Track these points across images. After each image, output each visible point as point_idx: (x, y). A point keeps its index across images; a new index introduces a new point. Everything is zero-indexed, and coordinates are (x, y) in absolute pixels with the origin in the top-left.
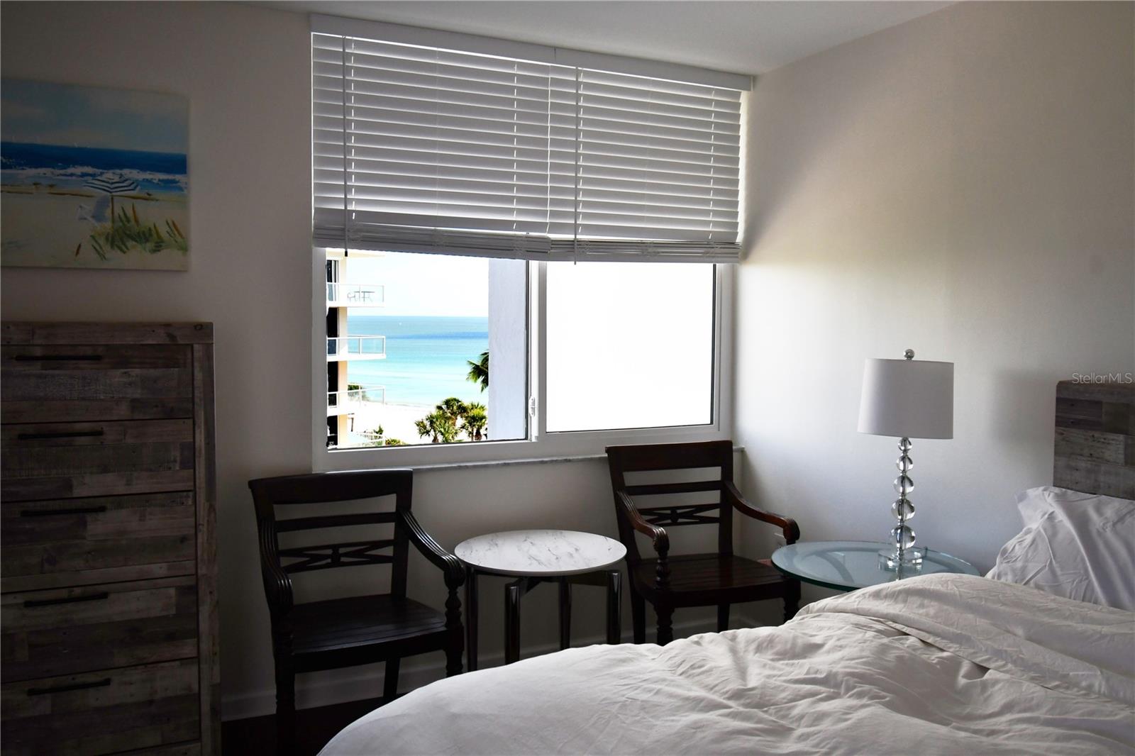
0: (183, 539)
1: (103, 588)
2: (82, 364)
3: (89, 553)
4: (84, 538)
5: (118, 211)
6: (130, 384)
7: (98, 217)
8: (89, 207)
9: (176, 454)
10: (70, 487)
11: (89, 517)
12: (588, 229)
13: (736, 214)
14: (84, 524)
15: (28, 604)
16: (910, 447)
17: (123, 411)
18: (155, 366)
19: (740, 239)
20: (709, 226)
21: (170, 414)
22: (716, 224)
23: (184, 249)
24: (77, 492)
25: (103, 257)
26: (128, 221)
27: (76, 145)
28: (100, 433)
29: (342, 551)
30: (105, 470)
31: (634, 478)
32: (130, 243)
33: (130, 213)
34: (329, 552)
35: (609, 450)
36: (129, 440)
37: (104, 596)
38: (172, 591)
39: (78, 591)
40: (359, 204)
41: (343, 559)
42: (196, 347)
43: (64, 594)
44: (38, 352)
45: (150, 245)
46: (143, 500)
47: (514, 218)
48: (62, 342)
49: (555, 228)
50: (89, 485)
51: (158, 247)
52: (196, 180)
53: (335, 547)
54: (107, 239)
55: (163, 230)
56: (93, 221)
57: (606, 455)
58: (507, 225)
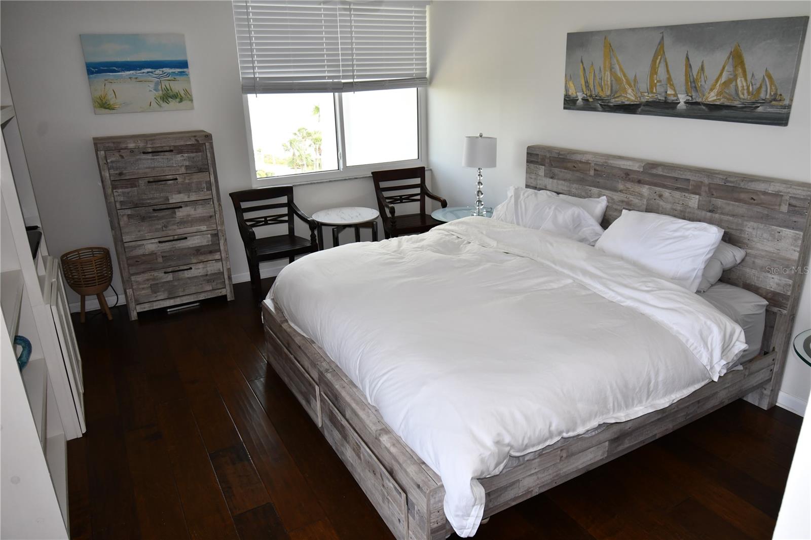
0: (211, 217)
1: (185, 236)
2: (166, 153)
3: (178, 223)
4: (176, 218)
5: (163, 86)
6: (184, 160)
7: (156, 90)
8: (152, 85)
9: (204, 185)
10: (168, 200)
11: (176, 210)
12: (359, 77)
13: (425, 64)
14: (175, 213)
15: (160, 242)
17: (183, 170)
18: (192, 152)
19: (428, 76)
20: (414, 71)
21: (200, 171)
22: (417, 69)
23: (191, 100)
24: (171, 201)
25: (160, 106)
26: (168, 90)
27: (143, 60)
28: (176, 179)
29: (268, 219)
30: (180, 193)
31: (383, 185)
32: (170, 100)
33: (168, 88)
34: (263, 219)
35: (372, 173)
36: (187, 181)
37: (186, 238)
38: (209, 236)
39: (176, 237)
40: (260, 74)
41: (269, 222)
42: (207, 144)
43: (171, 238)
44: (150, 150)
45: (178, 100)
46: (194, 203)
47: (326, 74)
48: (158, 145)
49: (345, 77)
50: (175, 198)
51: (181, 100)
52: (192, 70)
53: (265, 218)
54: (161, 98)
55: (182, 93)
56: (155, 92)
57: (372, 175)
58: (324, 78)
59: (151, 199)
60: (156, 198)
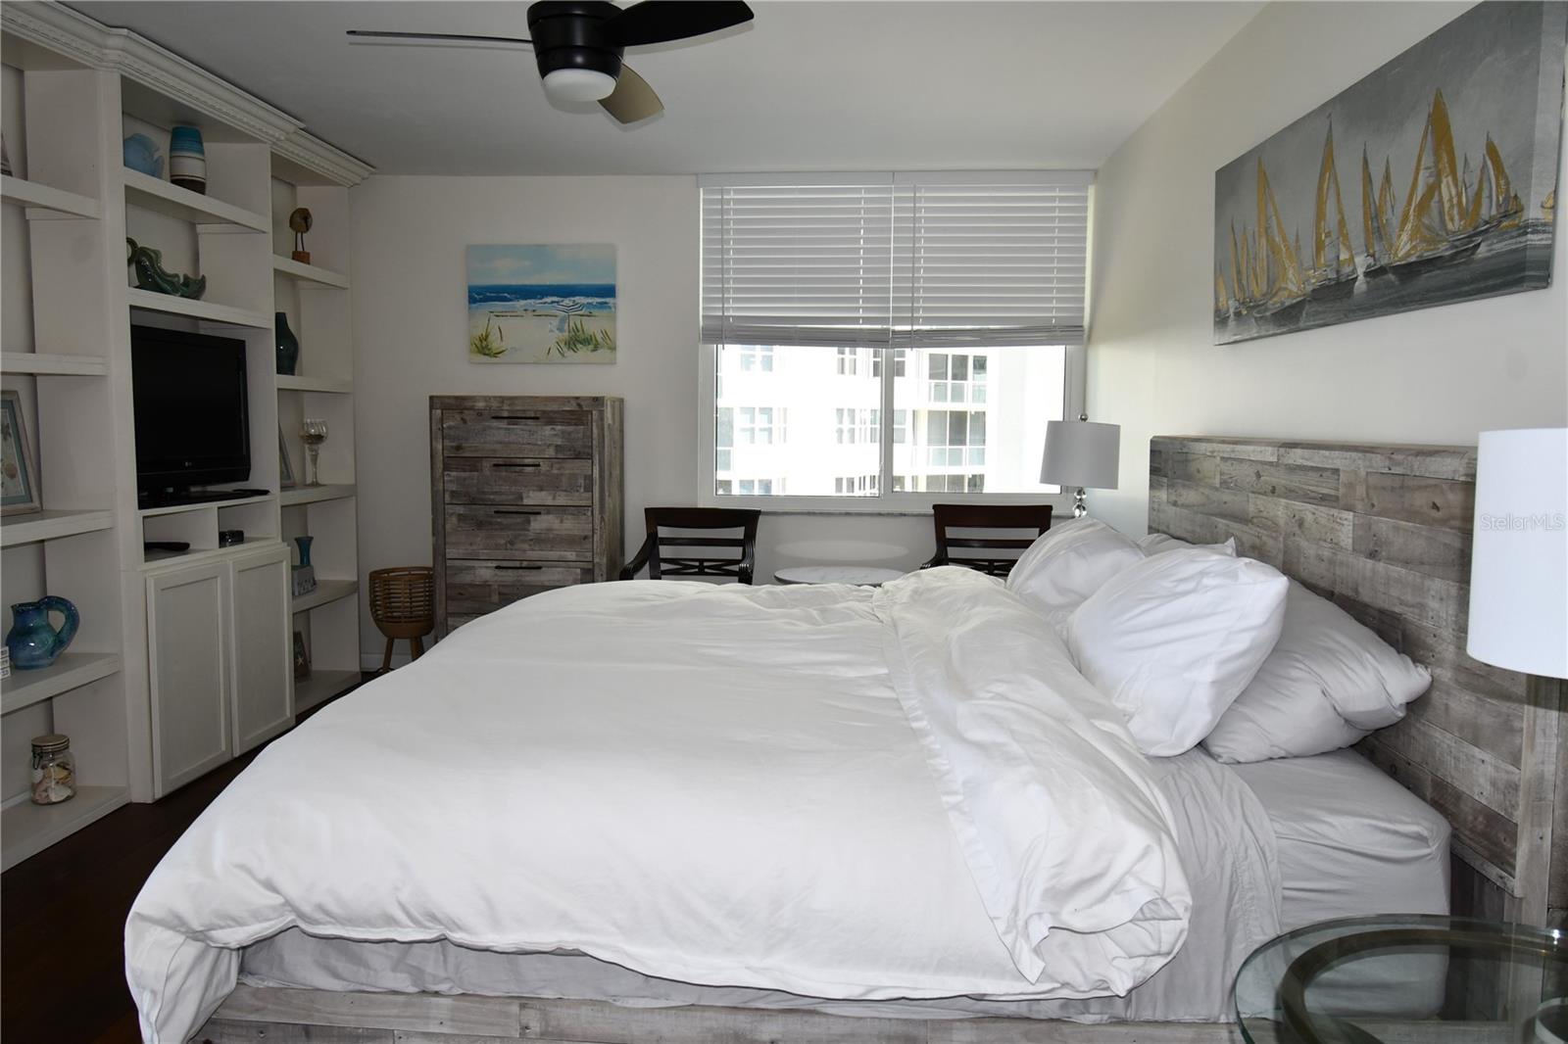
0: (585, 538)
1: (539, 564)
2: (529, 422)
3: (531, 540)
4: (528, 531)
5: (572, 325)
6: (555, 435)
7: (560, 330)
8: (555, 322)
9: (581, 481)
10: (522, 499)
11: (532, 518)
12: (927, 320)
13: (1082, 300)
14: (529, 522)
15: (497, 567)
16: (1084, 497)
17: (551, 452)
18: (569, 424)
19: (1086, 322)
20: (1052, 310)
21: (578, 456)
22: (1058, 309)
23: (613, 349)
24: (526, 502)
25: (563, 355)
26: (578, 331)
27: (548, 283)
28: (539, 465)
29: (706, 564)
30: (541, 489)
32: (579, 346)
33: (579, 327)
34: (697, 564)
35: (935, 507)
36: (555, 471)
37: (539, 568)
38: (579, 571)
39: (525, 564)
40: (734, 310)
41: (706, 570)
42: (594, 412)
43: (517, 564)
44: (506, 414)
45: (591, 347)
46: (561, 510)
47: (861, 314)
48: (518, 408)
49: (897, 321)
50: (533, 498)
51: (595, 349)
52: (622, 301)
53: (702, 561)
54: (566, 344)
55: (599, 337)
56: (557, 332)
57: (932, 511)
58: (855, 320)
59: (496, 493)
60: (503, 494)
